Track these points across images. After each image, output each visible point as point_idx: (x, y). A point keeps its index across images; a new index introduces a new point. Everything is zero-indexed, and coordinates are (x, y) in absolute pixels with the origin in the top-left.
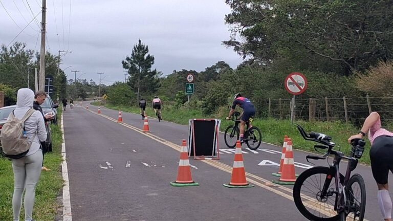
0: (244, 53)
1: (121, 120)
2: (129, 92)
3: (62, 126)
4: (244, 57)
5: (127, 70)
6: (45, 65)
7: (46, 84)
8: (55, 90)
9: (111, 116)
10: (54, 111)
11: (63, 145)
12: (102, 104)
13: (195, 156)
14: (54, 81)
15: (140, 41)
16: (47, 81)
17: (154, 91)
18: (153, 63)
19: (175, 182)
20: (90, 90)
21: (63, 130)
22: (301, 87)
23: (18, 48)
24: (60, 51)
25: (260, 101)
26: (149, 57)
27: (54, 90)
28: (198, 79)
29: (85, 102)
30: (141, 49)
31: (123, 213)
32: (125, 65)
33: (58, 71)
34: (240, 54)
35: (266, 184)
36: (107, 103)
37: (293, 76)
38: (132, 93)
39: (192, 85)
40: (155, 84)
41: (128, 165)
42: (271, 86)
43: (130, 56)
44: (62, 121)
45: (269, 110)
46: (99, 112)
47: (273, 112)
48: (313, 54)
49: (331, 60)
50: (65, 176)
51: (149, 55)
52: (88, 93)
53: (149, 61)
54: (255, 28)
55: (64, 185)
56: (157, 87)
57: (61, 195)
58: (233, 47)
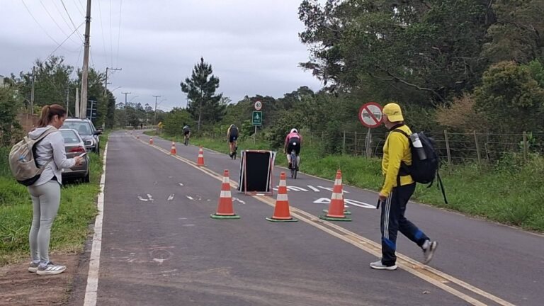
0: (325, 78)
1: (174, 152)
2: (189, 121)
3: (105, 157)
4: (325, 83)
5: (187, 94)
6: (88, 85)
7: (87, 107)
8: (99, 115)
9: (163, 147)
10: (96, 139)
11: (103, 176)
12: (157, 134)
13: (246, 192)
14: (98, 104)
15: (202, 60)
16: (89, 103)
17: (218, 120)
18: (217, 87)
19: (215, 215)
20: (144, 117)
21: (105, 161)
22: (377, 119)
23: (54, 62)
24: (107, 68)
25: (334, 134)
26: (212, 79)
27: (97, 115)
28: (275, 108)
29: (136, 131)
30: (203, 69)
31: (154, 240)
32: (184, 88)
33: (105, 93)
34: (319, 78)
35: (311, 220)
36: (163, 133)
37: (369, 107)
38: (192, 122)
39: (259, 114)
40: (220, 111)
41: (171, 198)
42: (347, 117)
43: (190, 78)
44: (106, 151)
45: (344, 145)
46: (151, 143)
47: (348, 147)
48: (397, 82)
49: (417, 89)
50: (101, 206)
51: (213, 76)
52: (140, 120)
53: (213, 84)
54: (333, 49)
55: (98, 215)
56: (222, 115)
57: (94, 223)
58: (312, 70)
